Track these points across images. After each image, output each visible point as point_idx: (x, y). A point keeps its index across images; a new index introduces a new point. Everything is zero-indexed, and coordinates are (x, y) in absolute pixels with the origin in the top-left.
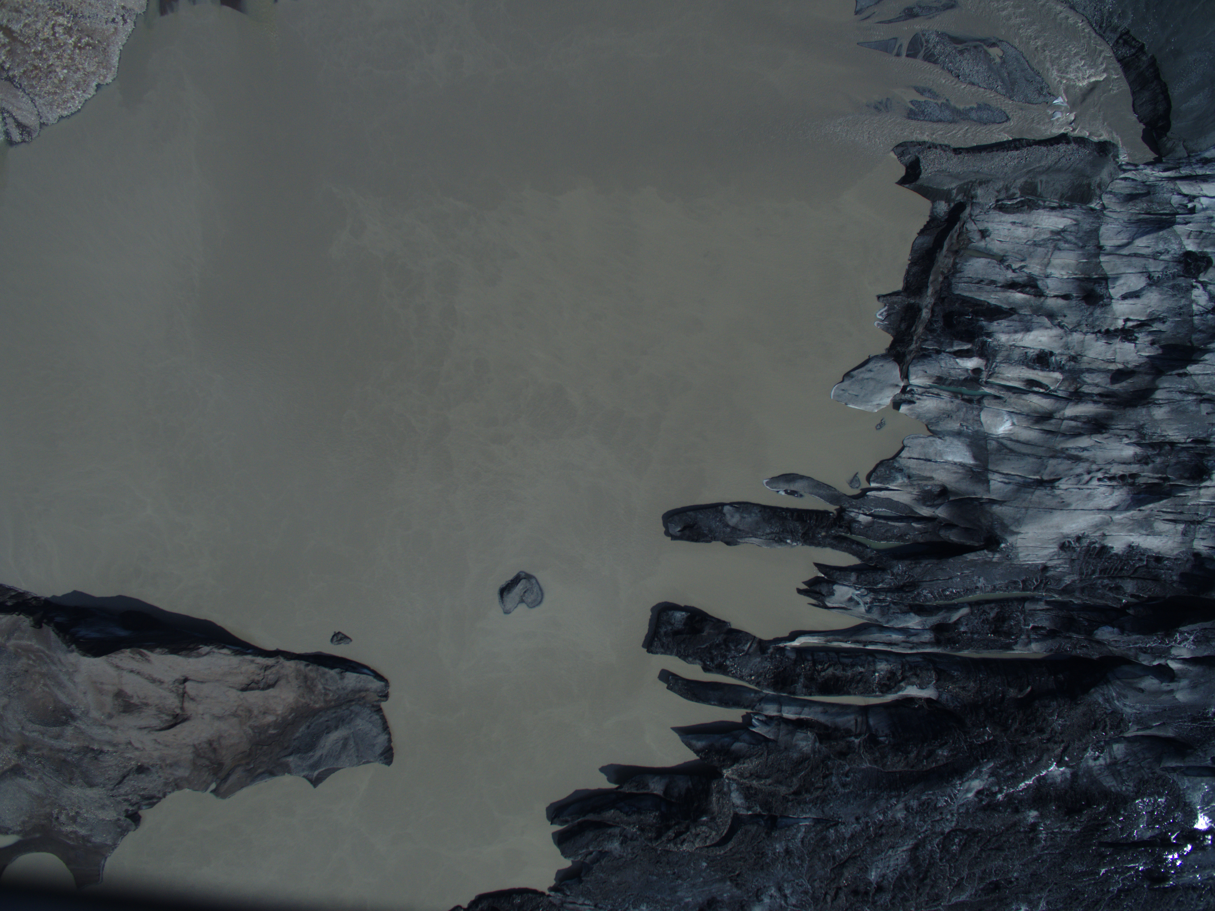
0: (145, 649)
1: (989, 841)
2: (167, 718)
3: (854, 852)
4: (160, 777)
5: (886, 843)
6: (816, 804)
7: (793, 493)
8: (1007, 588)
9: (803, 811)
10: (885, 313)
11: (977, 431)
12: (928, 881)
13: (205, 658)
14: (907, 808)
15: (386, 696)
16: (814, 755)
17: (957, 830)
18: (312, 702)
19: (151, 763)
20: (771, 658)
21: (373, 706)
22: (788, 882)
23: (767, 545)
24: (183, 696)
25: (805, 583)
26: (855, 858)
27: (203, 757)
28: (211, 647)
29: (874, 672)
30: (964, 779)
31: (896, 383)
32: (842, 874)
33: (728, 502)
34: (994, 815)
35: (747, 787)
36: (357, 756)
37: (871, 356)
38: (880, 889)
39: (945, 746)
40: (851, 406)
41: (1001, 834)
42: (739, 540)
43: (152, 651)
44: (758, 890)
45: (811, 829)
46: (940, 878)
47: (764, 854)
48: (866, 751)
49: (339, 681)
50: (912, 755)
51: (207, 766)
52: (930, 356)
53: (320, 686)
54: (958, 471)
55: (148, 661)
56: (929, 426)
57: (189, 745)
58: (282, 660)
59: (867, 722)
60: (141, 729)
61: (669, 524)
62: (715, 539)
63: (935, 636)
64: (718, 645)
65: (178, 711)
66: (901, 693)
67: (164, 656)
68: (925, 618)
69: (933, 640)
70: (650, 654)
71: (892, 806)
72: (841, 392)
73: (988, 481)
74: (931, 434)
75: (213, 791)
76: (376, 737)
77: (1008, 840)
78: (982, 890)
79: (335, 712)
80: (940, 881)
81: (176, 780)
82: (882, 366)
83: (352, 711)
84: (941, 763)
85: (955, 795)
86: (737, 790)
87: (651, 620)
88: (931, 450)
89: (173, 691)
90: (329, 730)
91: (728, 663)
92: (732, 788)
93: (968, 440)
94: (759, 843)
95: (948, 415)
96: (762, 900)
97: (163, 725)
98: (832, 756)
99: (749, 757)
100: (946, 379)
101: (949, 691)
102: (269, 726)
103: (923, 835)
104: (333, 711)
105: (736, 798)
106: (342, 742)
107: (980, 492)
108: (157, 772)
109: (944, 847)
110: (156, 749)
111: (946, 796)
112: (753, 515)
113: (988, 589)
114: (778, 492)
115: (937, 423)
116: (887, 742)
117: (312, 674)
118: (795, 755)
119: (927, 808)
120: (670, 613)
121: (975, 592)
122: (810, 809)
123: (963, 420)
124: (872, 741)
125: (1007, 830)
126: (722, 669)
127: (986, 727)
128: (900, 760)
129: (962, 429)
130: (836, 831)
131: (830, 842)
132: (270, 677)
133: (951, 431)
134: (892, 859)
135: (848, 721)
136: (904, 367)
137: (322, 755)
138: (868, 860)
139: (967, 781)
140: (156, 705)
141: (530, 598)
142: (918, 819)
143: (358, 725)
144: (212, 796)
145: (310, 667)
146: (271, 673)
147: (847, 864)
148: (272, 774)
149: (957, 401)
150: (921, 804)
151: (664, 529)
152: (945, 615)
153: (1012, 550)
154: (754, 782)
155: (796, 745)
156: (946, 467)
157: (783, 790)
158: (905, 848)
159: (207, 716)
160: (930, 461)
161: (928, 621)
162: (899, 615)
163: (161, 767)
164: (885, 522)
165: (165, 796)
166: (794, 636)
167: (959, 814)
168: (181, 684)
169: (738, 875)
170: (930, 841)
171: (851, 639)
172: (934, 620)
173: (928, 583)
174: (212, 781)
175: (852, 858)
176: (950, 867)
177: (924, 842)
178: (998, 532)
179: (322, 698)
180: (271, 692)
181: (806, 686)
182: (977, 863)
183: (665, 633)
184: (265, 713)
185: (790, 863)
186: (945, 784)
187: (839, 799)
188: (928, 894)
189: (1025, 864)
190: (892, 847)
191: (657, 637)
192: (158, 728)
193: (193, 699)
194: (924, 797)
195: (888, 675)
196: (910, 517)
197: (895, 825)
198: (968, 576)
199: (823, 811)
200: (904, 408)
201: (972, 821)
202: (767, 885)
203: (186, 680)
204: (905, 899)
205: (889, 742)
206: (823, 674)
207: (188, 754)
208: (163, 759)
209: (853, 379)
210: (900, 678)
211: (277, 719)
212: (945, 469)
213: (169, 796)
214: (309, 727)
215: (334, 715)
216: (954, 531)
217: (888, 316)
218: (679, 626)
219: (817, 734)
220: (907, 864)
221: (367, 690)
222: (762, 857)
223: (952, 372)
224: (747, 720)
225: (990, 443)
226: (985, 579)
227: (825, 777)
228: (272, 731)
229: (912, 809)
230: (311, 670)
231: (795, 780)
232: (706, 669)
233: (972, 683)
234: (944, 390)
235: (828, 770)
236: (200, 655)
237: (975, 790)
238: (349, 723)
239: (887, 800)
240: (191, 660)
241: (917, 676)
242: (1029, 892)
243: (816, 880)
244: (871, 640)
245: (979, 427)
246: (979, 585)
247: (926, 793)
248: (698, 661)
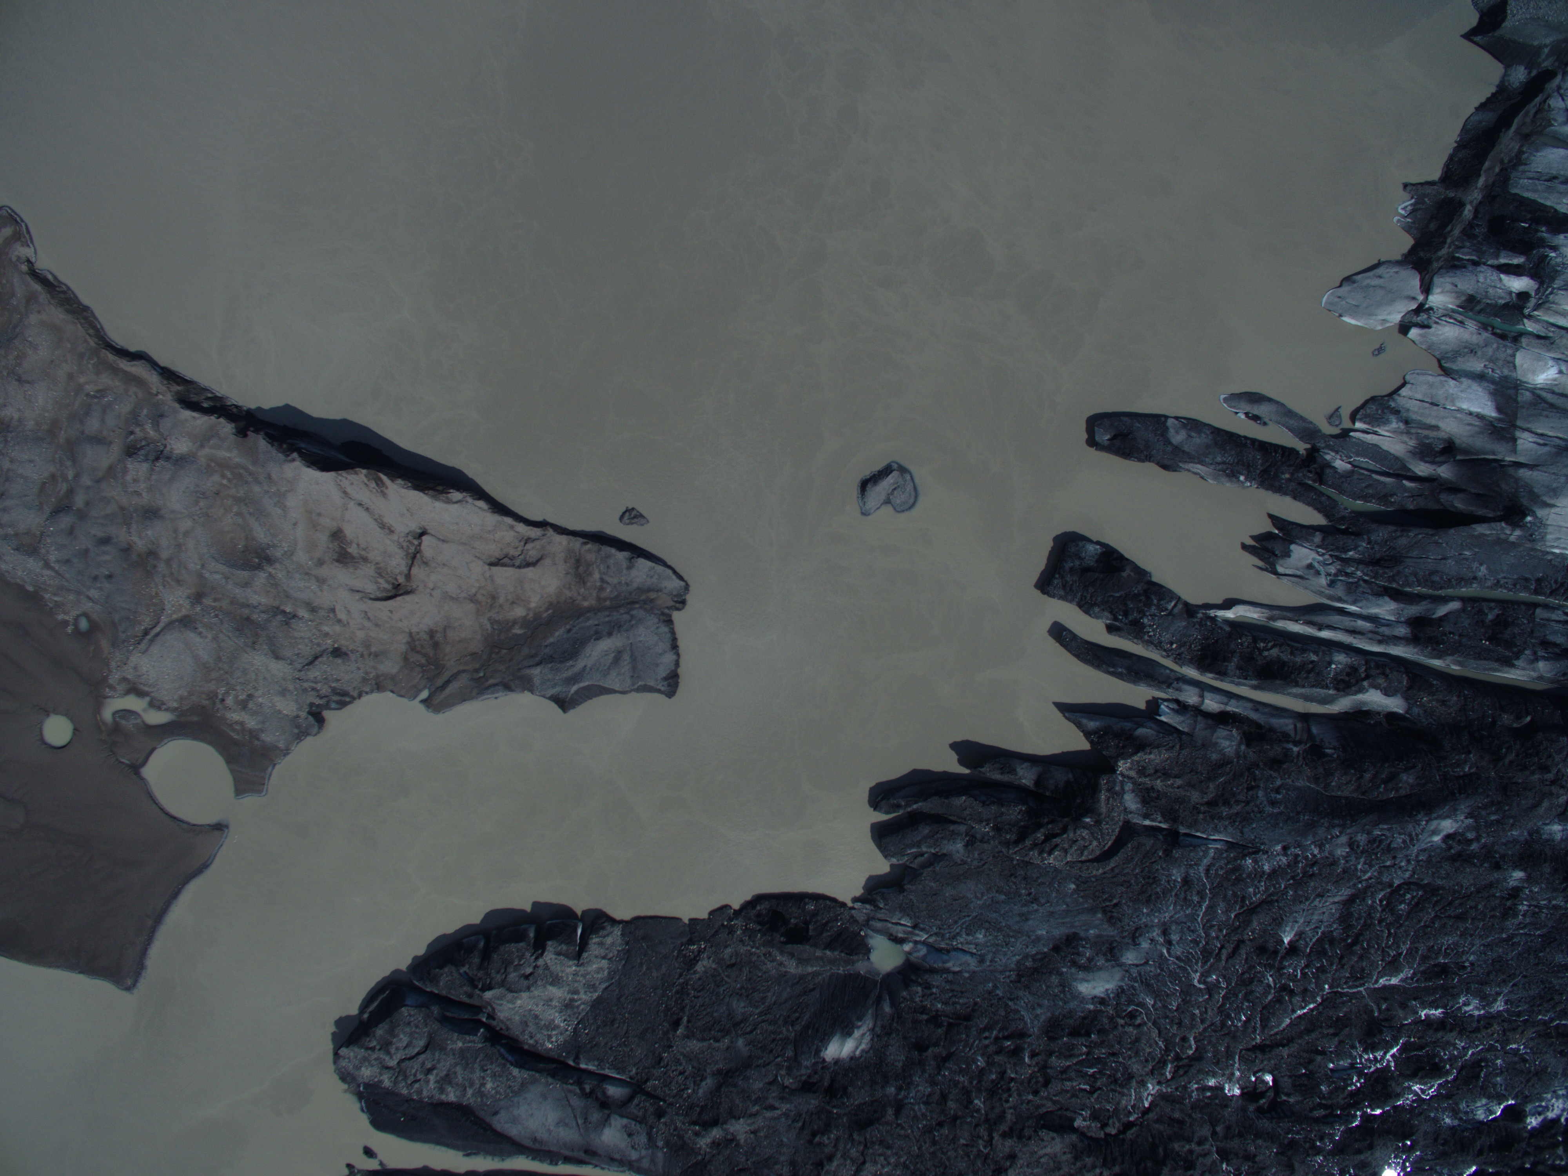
0: (385, 474)
1: (1450, 904)
2: (386, 586)
3: (1272, 894)
4: (359, 669)
5: (1315, 888)
6: (1234, 822)
7: (1255, 418)
8: (1515, 585)
9: (1216, 830)
10: (1409, 208)
11: (1506, 377)
12: (1357, 948)
13: (456, 506)
14: (1351, 844)
15: (681, 603)
16: (1238, 761)
17: (1411, 883)
18: (580, 598)
19: (352, 647)
20: (1200, 625)
21: (663, 614)
22: (1177, 923)
23: (1215, 478)
24: (414, 557)
25: (1253, 537)
26: (1271, 902)
27: (418, 652)
28: (465, 494)
29: (1330, 663)
30: (1434, 815)
31: (1413, 295)
32: (1250, 922)
33: (1173, 415)
34: (1465, 868)
35: (1147, 789)
36: (632, 677)
37: (1382, 260)
38: (1293, 949)
39: (1413, 770)
40: (1346, 319)
41: (1469, 896)
42: (1181, 465)
43: (393, 481)
44: (1137, 929)
45: (1222, 854)
46: (1374, 947)
47: (1155, 880)
48: (1306, 764)
49: (625, 571)
50: (1368, 776)
51: (422, 666)
52: (1464, 267)
53: (597, 576)
54: (1473, 422)
55: (384, 495)
56: (1443, 362)
57: (404, 632)
58: (550, 532)
59: (1309, 731)
60: (353, 590)
61: (1096, 429)
62: (1149, 458)
63: (1412, 632)
64: (1136, 596)
65: (401, 580)
66: (1360, 697)
67: (406, 491)
68: (1402, 605)
69: (1409, 635)
70: (1046, 596)
71: (1332, 837)
72: (1336, 300)
73: (1514, 440)
74: (1443, 373)
75: (424, 701)
76: (661, 654)
77: (1476, 907)
78: (1423, 972)
79: (609, 616)
80: (1372, 951)
81: (378, 676)
82: (1397, 272)
83: (632, 617)
84: (1402, 792)
85: (1417, 835)
86: (1133, 791)
87: (1051, 553)
88: (1441, 392)
89: (402, 547)
90: (598, 636)
91: (1145, 621)
92: (1127, 788)
93: (1492, 387)
94: (1153, 863)
95: (1472, 351)
96: (1139, 944)
97: (380, 595)
98: (1261, 764)
99: (1157, 747)
100: (1479, 302)
101: (1422, 705)
102: (514, 622)
103: (1364, 884)
104: (607, 613)
105: (1131, 801)
106: (613, 655)
107: (1502, 452)
108: (356, 662)
109: (1389, 906)
110: (362, 628)
111: (1404, 834)
112: (1203, 435)
113: (1489, 584)
114: (1237, 413)
115: (1453, 359)
116: (1335, 756)
117: (591, 557)
118: (1214, 756)
119: (1378, 847)
120: (1081, 544)
121: (1471, 584)
122: (1225, 828)
123: (1490, 360)
124: (1315, 752)
125: (1478, 891)
126: (1136, 630)
127: (1469, 752)
128: (1350, 781)
129: (1486, 371)
130: (1255, 861)
131: (1244, 876)
132: (531, 553)
133: (1470, 372)
134: (1316, 912)
135: (1286, 725)
136: (1427, 276)
137: (585, 666)
138: (1286, 909)
139: (1436, 818)
140: (377, 563)
141: (899, 498)
142: (1362, 860)
143: (640, 635)
144: (422, 707)
145: (589, 546)
146: (533, 548)
147: (1258, 909)
148: (508, 688)
149: (1485, 335)
150: (1372, 841)
151: (1085, 436)
152: (1429, 606)
153: (1539, 527)
154: (1158, 781)
155: (1217, 743)
156: (1458, 415)
157: (1195, 796)
158: (1336, 899)
159: (437, 593)
160: (1438, 405)
161: (1406, 611)
162: (1370, 597)
163: (362, 656)
164: (1369, 473)
165: (360, 696)
166: (1229, 604)
167: (1418, 861)
168: (415, 538)
169: (1115, 905)
170: (1372, 893)
171: (1302, 618)
172: (1414, 610)
173: (1414, 560)
174: (425, 687)
175: (1267, 903)
176: (1389, 933)
177: (1365, 893)
178: (1525, 502)
179: (595, 595)
180: (529, 572)
181: (1240, 668)
182: (1425, 934)
183: (1071, 568)
184: (513, 603)
185: (1185, 898)
186: (1406, 818)
187: (1264, 819)
188: (1352, 967)
189: (1489, 945)
190: (1320, 896)
191: (1059, 573)
192: (372, 596)
193: (426, 563)
194: (1377, 832)
195: (1348, 670)
196: (1402, 473)
197: (1332, 864)
198: (1467, 559)
199: (1242, 833)
200: (1414, 333)
201: (1433, 873)
202: (1150, 924)
203: (423, 533)
204: (1322, 970)
205: (1338, 756)
206: (1266, 653)
207: (400, 645)
208: (367, 644)
209: (1355, 285)
210: (1363, 675)
211: (528, 615)
212: (1456, 418)
213: (365, 698)
214: (569, 631)
215: (607, 619)
216: (1460, 495)
217: (1413, 211)
218: (1090, 562)
219: (1244, 734)
220: (1334, 922)
221: (659, 590)
222: (1153, 883)
223: (1491, 291)
224: (1154, 705)
225: (1522, 394)
226: (1488, 569)
227: (1250, 788)
228: (517, 631)
229: (1358, 846)
230: (589, 551)
231: (1211, 786)
232: (1110, 629)
233: (1455, 698)
234: (1470, 319)
235: (1255, 781)
236: (449, 501)
237: (1444, 833)
238: (627, 630)
239: (1328, 828)
240: (439, 505)
241: (1386, 676)
242: (1486, 983)
243: (1214, 926)
244: (1329, 623)
245: (1510, 371)
246: (1480, 574)
247: (1381, 826)
248: (1106, 614)
